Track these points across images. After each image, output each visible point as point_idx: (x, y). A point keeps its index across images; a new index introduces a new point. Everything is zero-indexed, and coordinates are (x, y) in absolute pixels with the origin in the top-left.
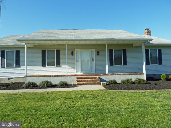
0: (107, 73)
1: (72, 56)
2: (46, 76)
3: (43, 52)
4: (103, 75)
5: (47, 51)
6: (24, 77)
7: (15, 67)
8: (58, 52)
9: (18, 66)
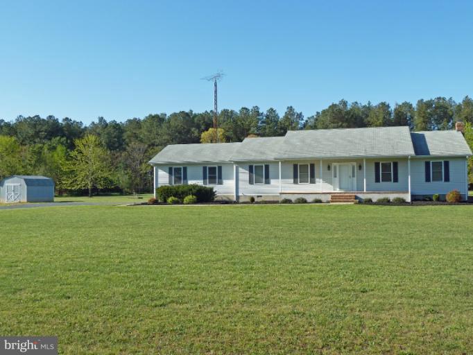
0: (365, 191)
1: (328, 171)
3: (295, 167)
4: (360, 193)
5: (300, 165)
6: (279, 195)
7: (264, 183)
8: (312, 166)
9: (267, 182)
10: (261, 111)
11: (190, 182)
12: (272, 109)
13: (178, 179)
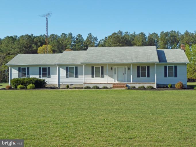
0: (131, 82)
1: (111, 71)
2: (95, 83)
3: (93, 68)
4: (129, 83)
5: (95, 67)
6: (83, 84)
7: (75, 77)
8: (102, 68)
9: (77, 77)
10: (73, 36)
11: (31, 76)
12: (79, 35)
13: (24, 74)
